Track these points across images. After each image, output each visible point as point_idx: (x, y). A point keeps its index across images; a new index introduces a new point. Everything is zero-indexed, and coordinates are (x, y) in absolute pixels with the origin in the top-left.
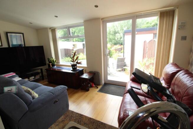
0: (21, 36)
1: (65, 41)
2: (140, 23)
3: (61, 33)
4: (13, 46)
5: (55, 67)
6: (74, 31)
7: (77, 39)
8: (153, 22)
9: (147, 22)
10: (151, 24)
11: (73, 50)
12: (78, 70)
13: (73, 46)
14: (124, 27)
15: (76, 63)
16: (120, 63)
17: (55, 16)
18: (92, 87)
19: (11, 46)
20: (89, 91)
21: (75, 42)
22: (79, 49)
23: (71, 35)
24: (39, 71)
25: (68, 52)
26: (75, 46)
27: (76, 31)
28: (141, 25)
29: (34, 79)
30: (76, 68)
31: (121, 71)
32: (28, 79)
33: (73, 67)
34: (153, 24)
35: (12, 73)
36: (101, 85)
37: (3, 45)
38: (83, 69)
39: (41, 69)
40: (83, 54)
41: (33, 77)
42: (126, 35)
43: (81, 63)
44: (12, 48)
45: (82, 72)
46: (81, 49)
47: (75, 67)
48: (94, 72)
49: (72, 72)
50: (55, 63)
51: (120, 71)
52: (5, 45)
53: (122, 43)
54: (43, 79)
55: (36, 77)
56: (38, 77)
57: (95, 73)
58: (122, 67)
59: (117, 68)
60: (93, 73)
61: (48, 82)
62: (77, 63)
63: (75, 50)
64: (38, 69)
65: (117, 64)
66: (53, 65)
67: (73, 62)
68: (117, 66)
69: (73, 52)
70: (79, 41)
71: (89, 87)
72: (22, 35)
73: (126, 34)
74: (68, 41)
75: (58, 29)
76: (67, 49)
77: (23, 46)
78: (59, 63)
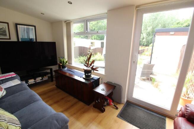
0: (32, 29)
1: (84, 38)
2: (169, 23)
3: (81, 30)
4: (23, 40)
5: (66, 69)
6: (93, 28)
7: (96, 37)
8: (185, 22)
9: (178, 22)
10: (182, 24)
11: (90, 48)
12: (92, 79)
13: (90, 44)
14: (149, 27)
15: (90, 69)
16: (146, 70)
17: (68, 2)
18: (109, 104)
19: (20, 40)
20: (104, 112)
21: (93, 40)
22: (97, 48)
23: (89, 31)
24: (49, 71)
25: (84, 50)
26: (93, 44)
27: (96, 29)
28: (170, 25)
29: (41, 81)
30: (91, 75)
31: (146, 80)
32: (34, 79)
33: (87, 74)
34: (185, 25)
35: (13, 73)
36: (122, 104)
37: (11, 39)
38: (100, 78)
39: (51, 69)
40: (100, 54)
41: (41, 78)
42: (158, 35)
43: (97, 69)
44: (21, 42)
45: (97, 83)
46: (98, 48)
47: (89, 74)
48: (114, 83)
49: (83, 81)
50: (67, 64)
51: (144, 80)
52: (14, 39)
53: (144, 44)
54: (52, 81)
55: (44, 78)
56: (46, 78)
57: (115, 87)
58: (148, 75)
59: (142, 76)
60: (112, 85)
61: (56, 86)
62: (93, 69)
63: (92, 48)
64: (48, 69)
65: (142, 72)
66: (64, 67)
67: (87, 66)
68: (142, 74)
69: (89, 52)
70: (98, 39)
71: (105, 106)
72: (34, 28)
73: (158, 33)
74: (87, 39)
75: (74, 23)
76: (84, 47)
77: (35, 41)
78: (71, 64)
